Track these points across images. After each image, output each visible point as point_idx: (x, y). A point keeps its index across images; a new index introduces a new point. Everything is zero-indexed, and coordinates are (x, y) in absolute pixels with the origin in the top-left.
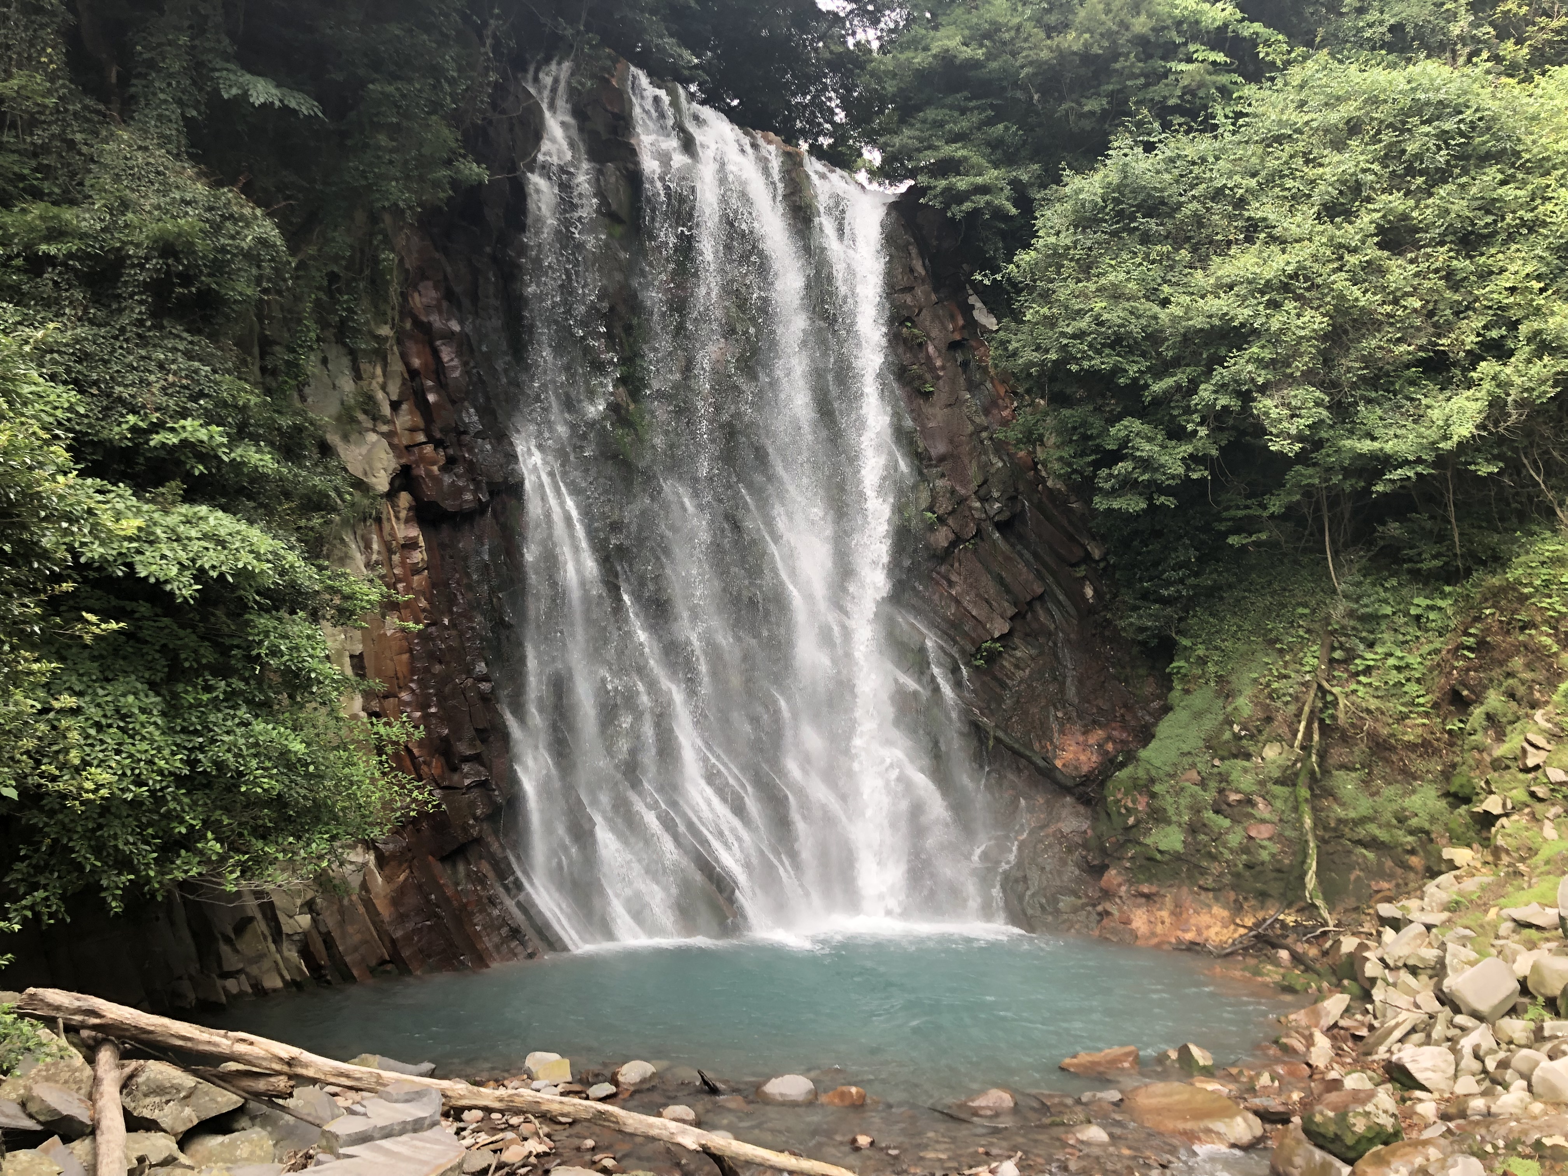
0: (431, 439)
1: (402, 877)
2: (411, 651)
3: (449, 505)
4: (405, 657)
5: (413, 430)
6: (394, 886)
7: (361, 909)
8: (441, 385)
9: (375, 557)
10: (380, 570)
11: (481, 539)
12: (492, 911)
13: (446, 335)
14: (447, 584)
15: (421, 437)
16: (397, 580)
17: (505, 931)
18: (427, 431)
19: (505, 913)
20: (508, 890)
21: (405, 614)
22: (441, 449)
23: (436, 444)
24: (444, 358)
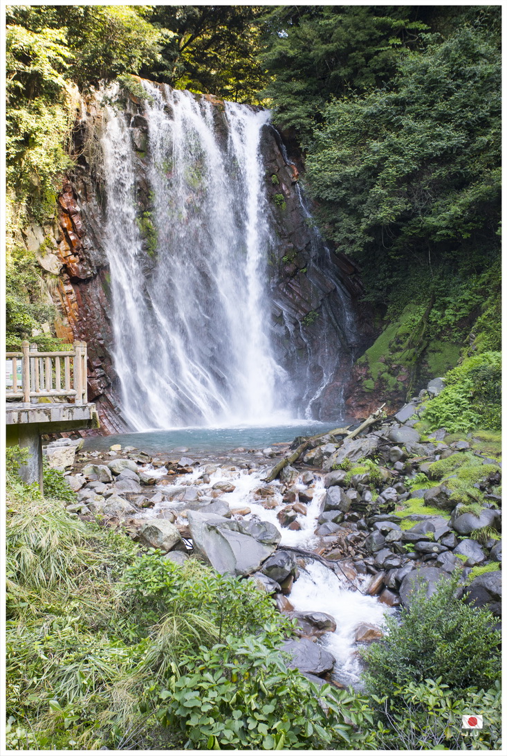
0: (73, 253)
2: (73, 331)
3: (82, 277)
4: (72, 333)
5: (66, 251)
8: (75, 232)
9: (58, 299)
10: (60, 304)
11: (96, 287)
12: (109, 418)
13: (76, 213)
14: (84, 306)
15: (70, 253)
16: (66, 306)
17: (115, 425)
18: (71, 250)
19: (114, 419)
20: (115, 412)
21: (70, 318)
22: (77, 256)
23: (75, 255)
24: (75, 222)
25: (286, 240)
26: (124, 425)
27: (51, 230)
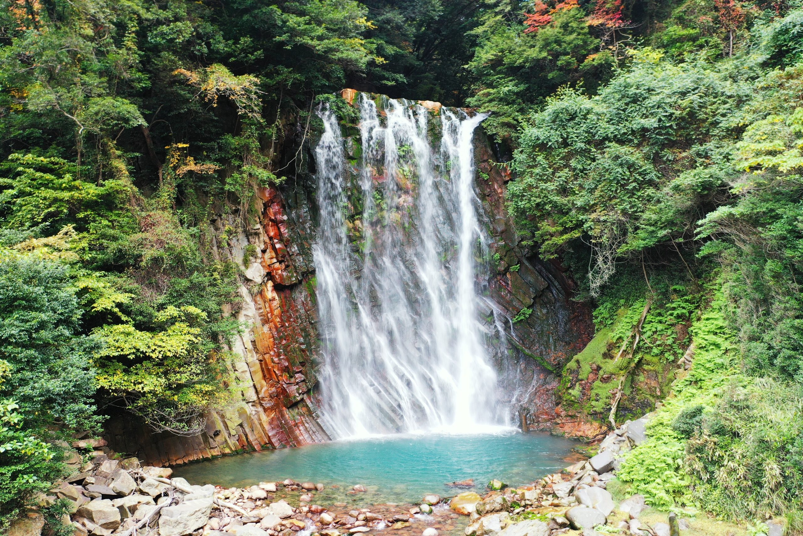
0: (278, 261)
1: (273, 415)
2: (273, 337)
3: (287, 283)
4: (272, 340)
5: (272, 258)
6: (270, 418)
7: (259, 426)
8: (281, 240)
9: (259, 306)
10: (261, 311)
11: (301, 293)
12: (307, 425)
13: (282, 222)
14: (288, 311)
15: (275, 260)
16: (268, 313)
17: (311, 432)
18: (277, 258)
19: (311, 426)
20: (313, 418)
21: (272, 324)
22: (283, 264)
23: (280, 262)
24: (282, 230)
25: (497, 238)
26: (321, 432)
27: (257, 240)
